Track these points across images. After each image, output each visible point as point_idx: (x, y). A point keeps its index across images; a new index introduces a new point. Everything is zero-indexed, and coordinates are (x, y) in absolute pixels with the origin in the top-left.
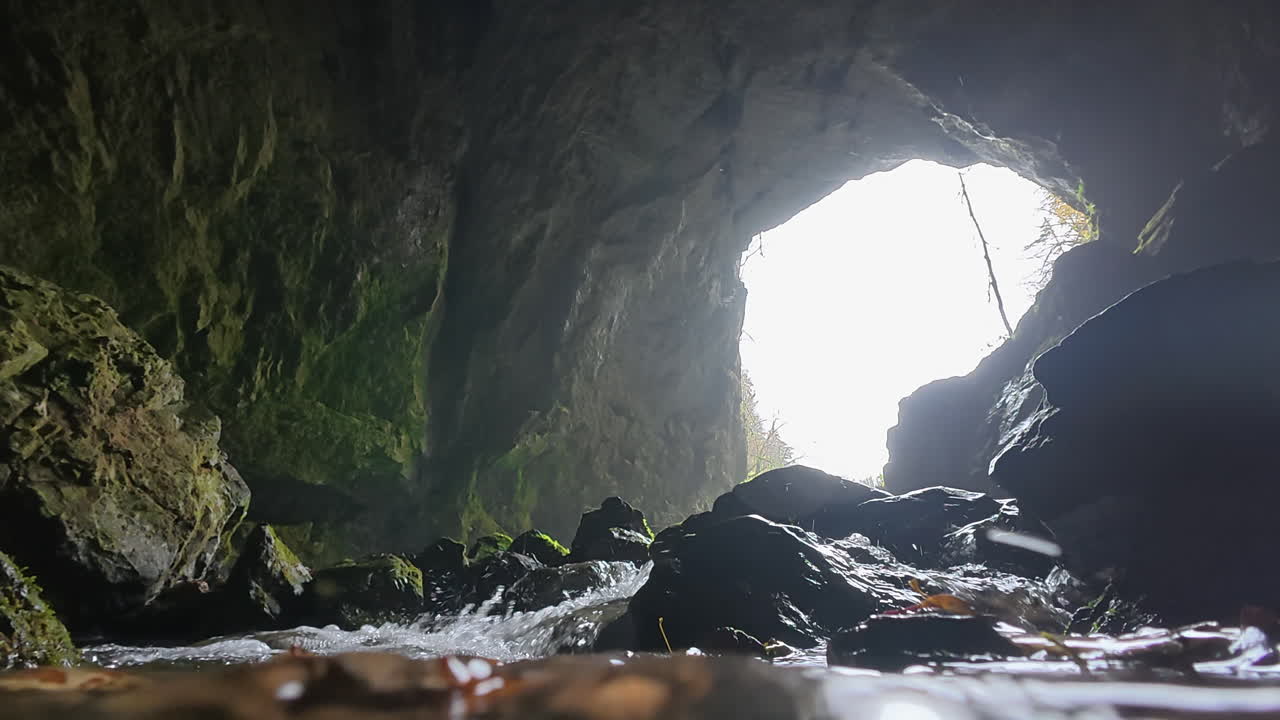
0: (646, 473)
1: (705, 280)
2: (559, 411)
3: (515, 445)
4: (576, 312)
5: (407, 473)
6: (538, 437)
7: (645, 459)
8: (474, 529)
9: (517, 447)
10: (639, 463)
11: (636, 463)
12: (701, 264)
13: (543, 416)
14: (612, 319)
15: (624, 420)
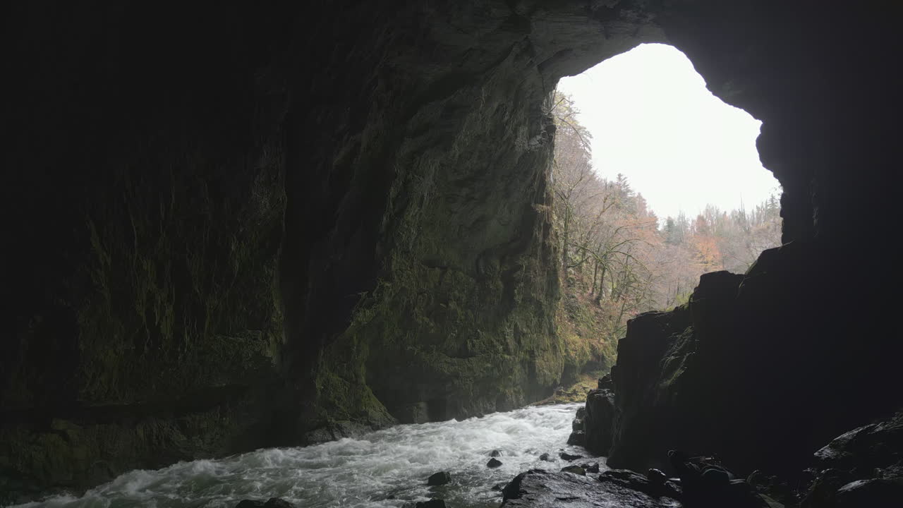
0: (459, 311)
1: (510, 132)
2: (382, 287)
3: (350, 324)
4: (392, 206)
5: (274, 361)
6: (368, 311)
7: (458, 300)
8: (324, 386)
9: (352, 324)
10: (452, 305)
11: (450, 305)
12: (506, 118)
13: (370, 295)
14: (423, 196)
15: (438, 271)
